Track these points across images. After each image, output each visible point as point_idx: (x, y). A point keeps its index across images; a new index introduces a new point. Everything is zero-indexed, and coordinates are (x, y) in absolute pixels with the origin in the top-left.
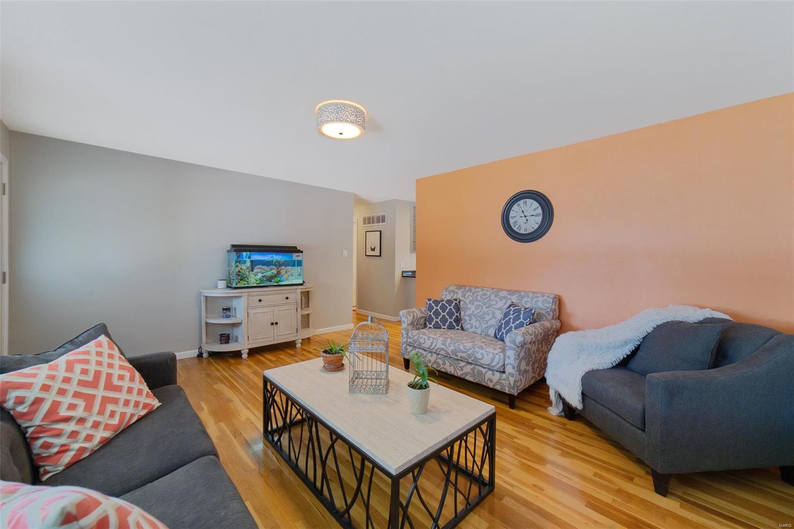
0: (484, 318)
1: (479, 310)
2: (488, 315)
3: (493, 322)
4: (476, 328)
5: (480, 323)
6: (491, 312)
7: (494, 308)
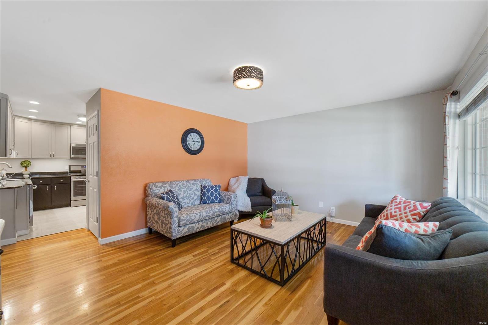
0: (191, 197)
1: (186, 193)
2: (192, 194)
3: (196, 197)
4: (188, 203)
5: (189, 200)
6: (193, 193)
7: (194, 190)
